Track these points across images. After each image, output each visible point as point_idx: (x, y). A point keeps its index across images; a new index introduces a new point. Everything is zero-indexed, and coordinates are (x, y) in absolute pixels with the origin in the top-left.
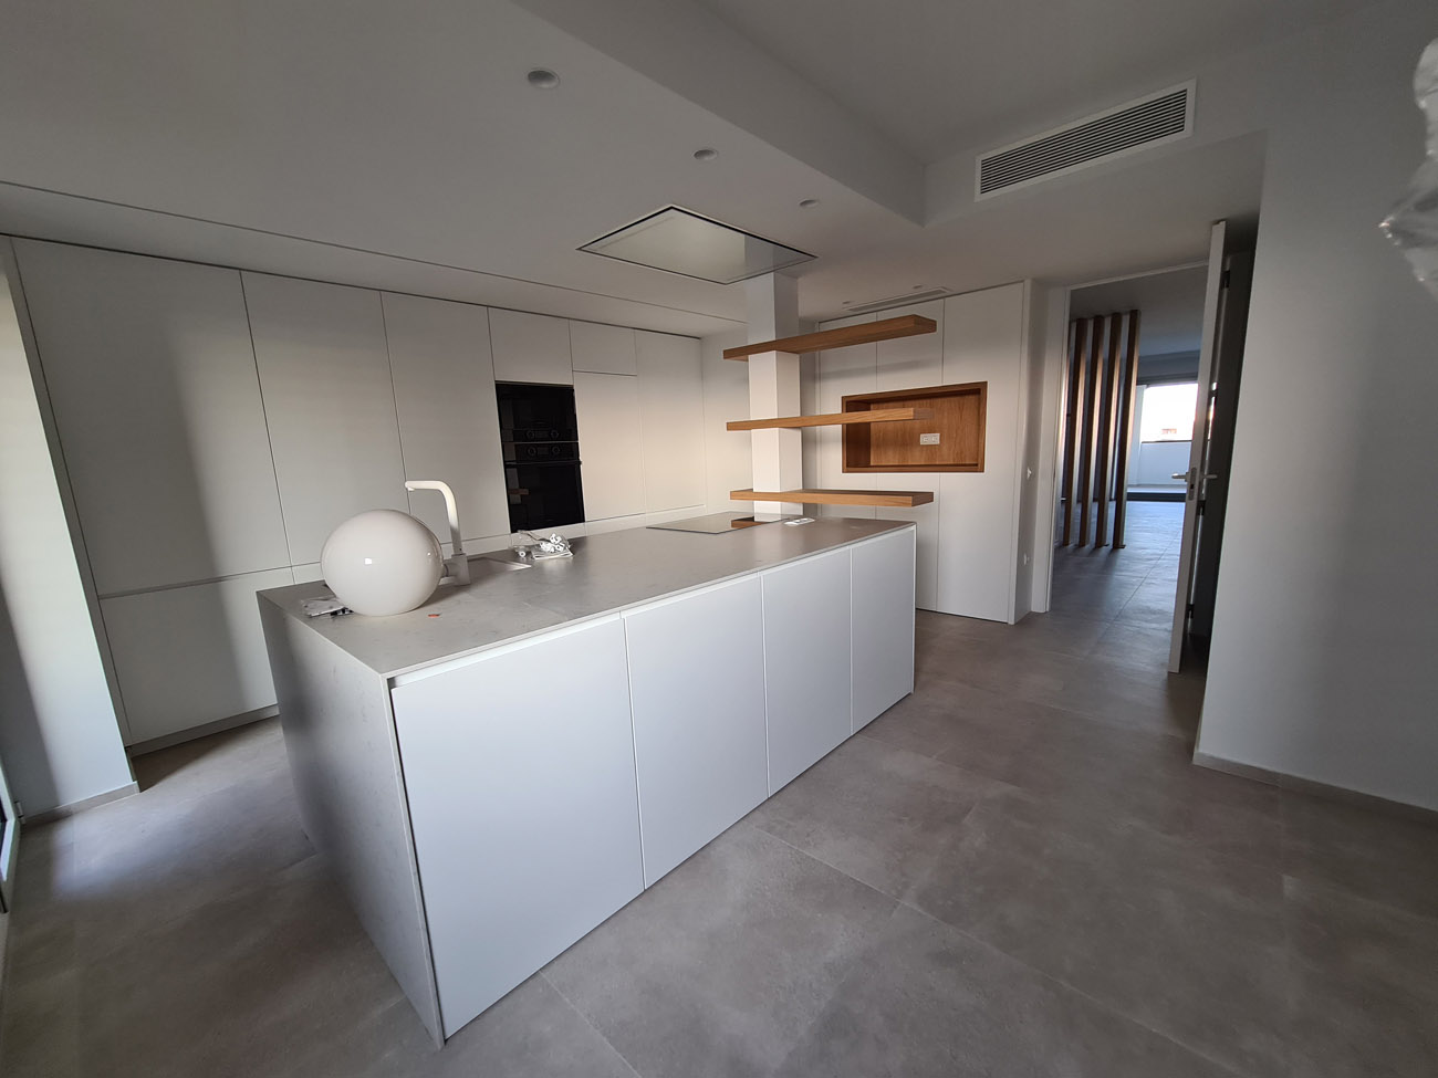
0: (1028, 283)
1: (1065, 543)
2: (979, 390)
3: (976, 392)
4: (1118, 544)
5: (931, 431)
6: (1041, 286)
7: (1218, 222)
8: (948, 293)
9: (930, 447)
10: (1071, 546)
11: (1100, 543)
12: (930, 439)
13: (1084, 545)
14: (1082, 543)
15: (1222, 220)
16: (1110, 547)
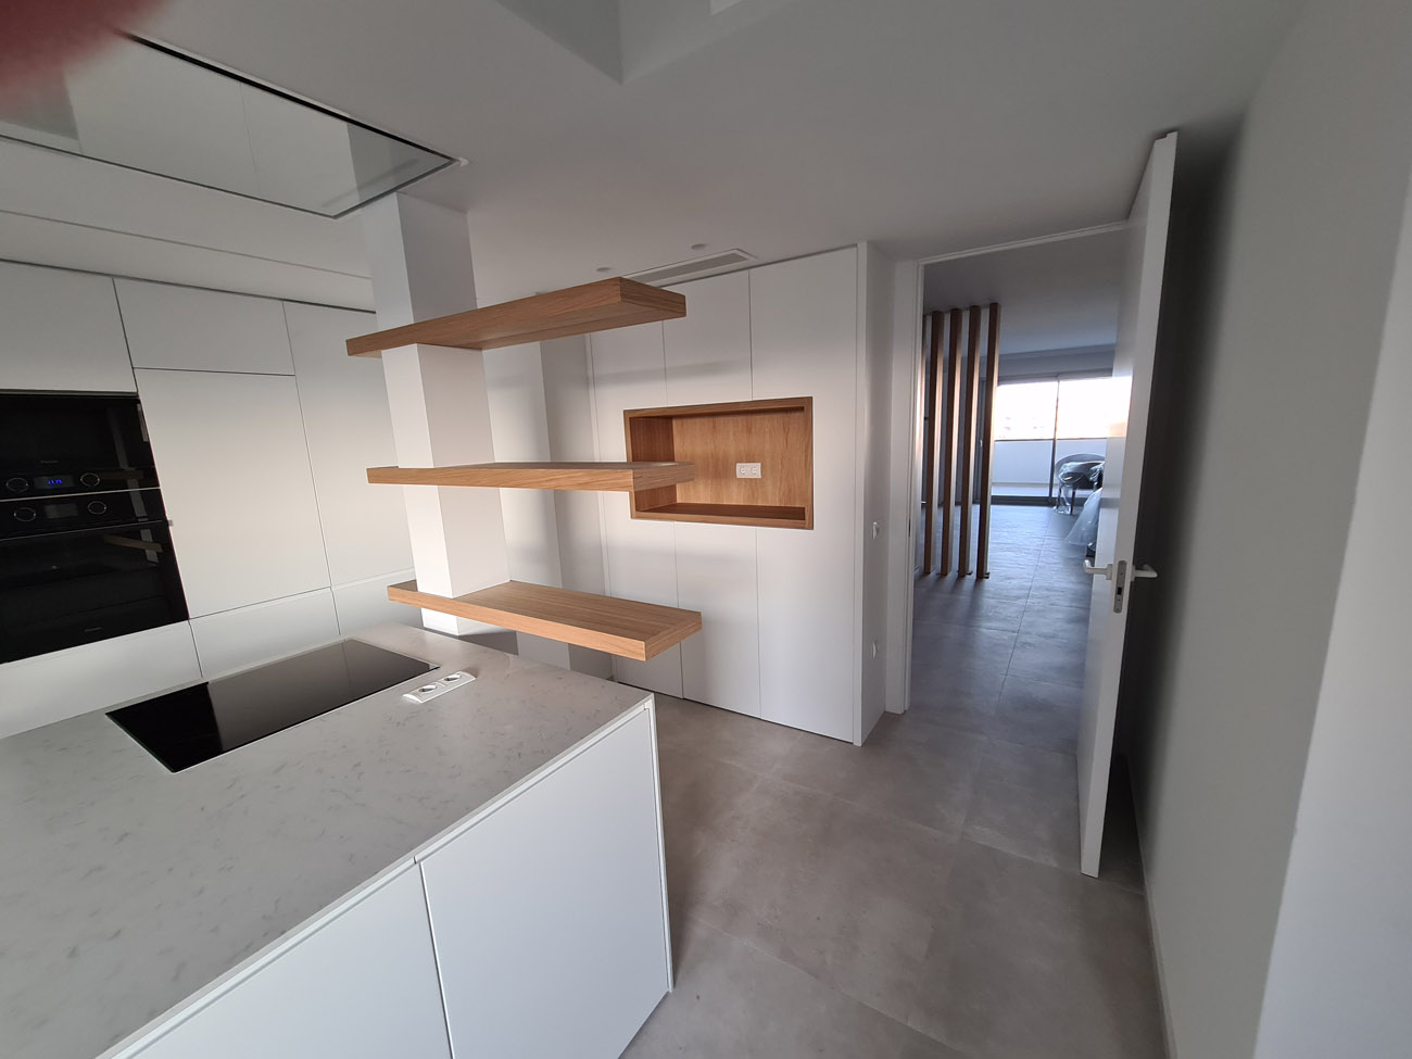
0: (863, 248)
1: (926, 571)
2: (802, 409)
3: (799, 409)
4: (982, 574)
5: (750, 459)
6: (884, 255)
7: (1163, 135)
8: (752, 261)
9: (750, 481)
10: (932, 574)
11: (963, 572)
12: (749, 471)
13: (946, 575)
14: (944, 573)
15: (1172, 131)
16: (974, 576)
